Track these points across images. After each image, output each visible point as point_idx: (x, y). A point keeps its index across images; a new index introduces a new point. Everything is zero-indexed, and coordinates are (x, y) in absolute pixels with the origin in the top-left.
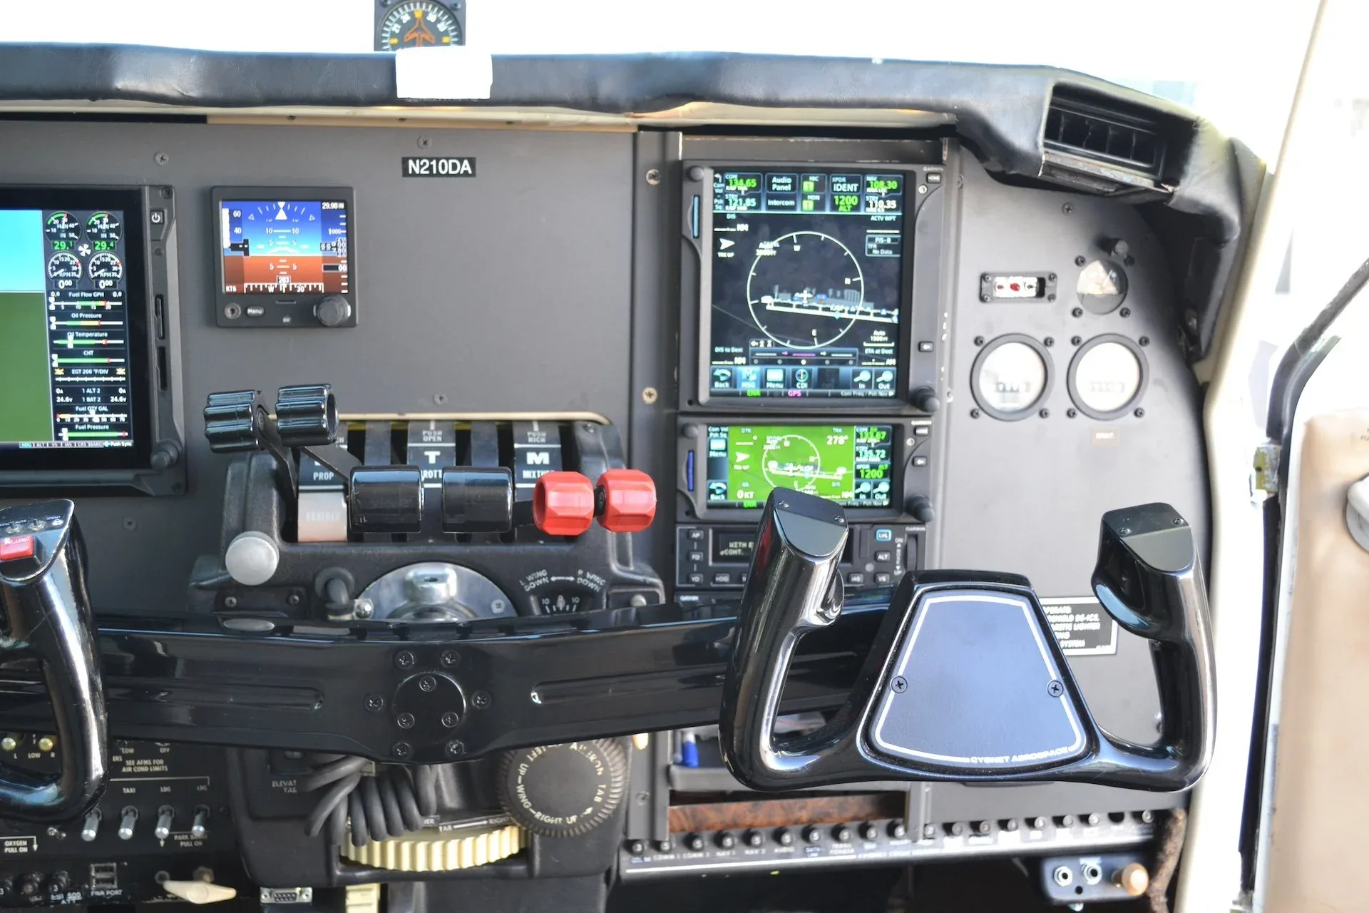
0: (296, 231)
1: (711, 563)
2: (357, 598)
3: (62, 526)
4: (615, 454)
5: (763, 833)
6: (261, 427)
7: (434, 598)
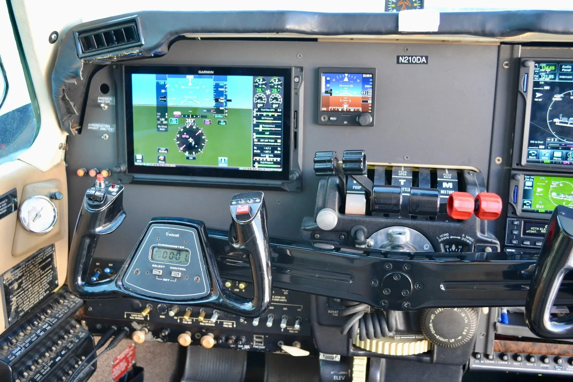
0: (352, 86)
1: (522, 236)
2: (367, 239)
3: (260, 202)
4: (481, 185)
5: (536, 357)
6: (336, 167)
7: (400, 241)
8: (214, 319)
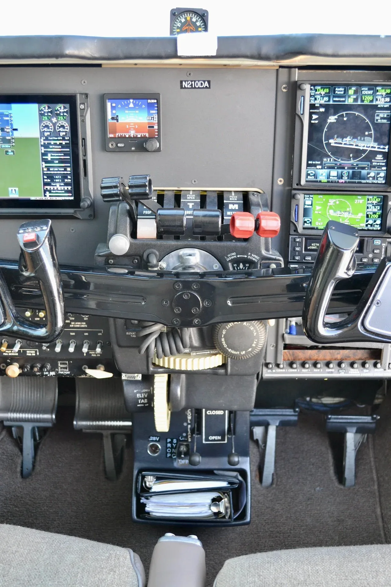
0: (137, 112)
1: (303, 252)
2: (160, 261)
3: (46, 230)
4: (265, 205)
5: (322, 363)
6: (123, 192)
7: (190, 262)
8: (17, 348)
